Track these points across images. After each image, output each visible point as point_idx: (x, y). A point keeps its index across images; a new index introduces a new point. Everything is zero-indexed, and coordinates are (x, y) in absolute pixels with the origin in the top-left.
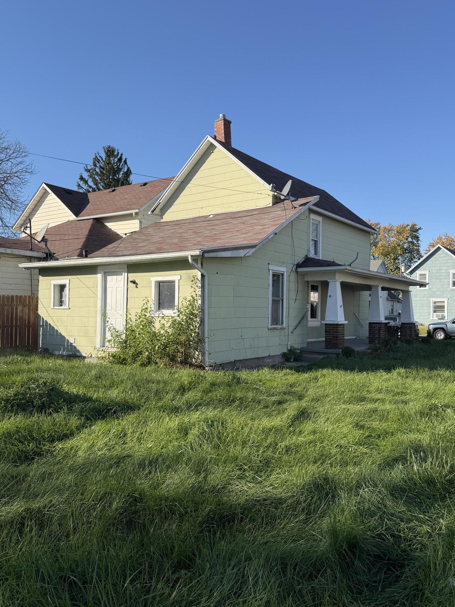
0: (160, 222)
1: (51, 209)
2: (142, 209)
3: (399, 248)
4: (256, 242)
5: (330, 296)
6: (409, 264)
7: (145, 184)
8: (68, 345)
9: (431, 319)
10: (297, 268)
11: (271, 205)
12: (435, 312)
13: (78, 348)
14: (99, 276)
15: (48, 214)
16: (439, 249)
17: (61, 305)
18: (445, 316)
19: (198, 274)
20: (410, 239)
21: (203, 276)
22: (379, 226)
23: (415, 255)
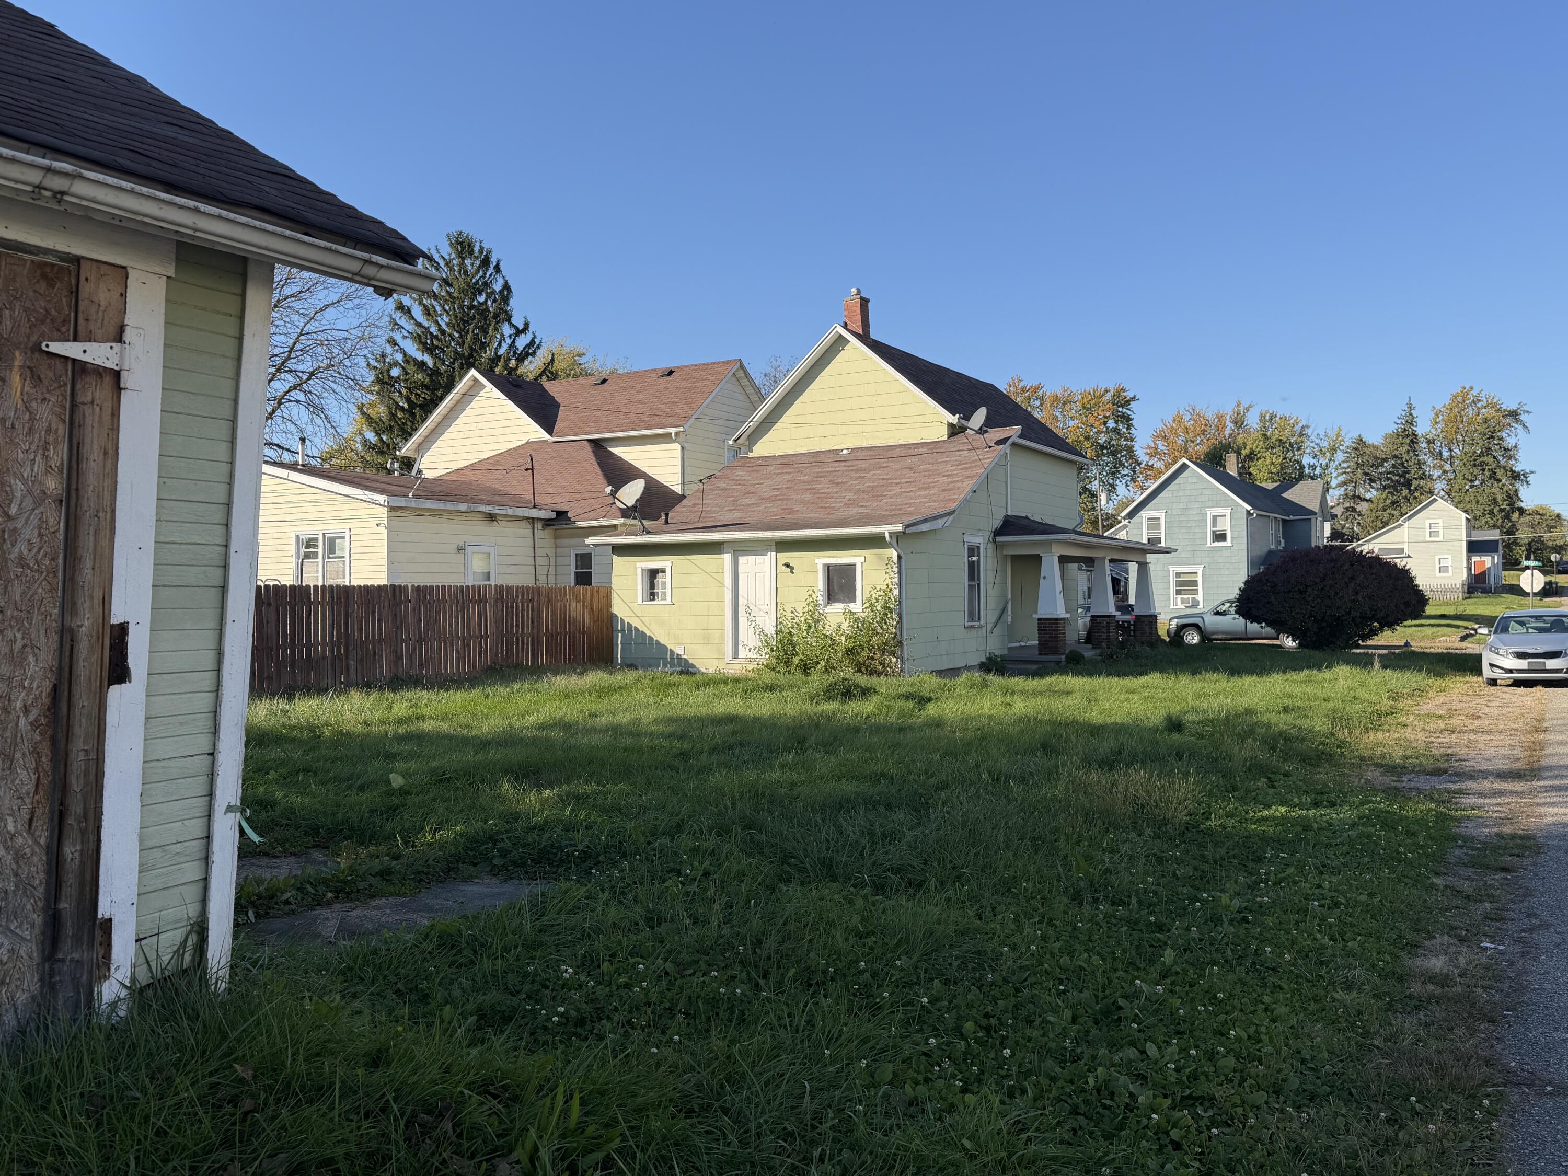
0: (747, 458)
1: (487, 418)
2: (687, 426)
3: (1087, 444)
4: (954, 505)
5: (1044, 578)
6: (1111, 481)
7: (671, 373)
8: (672, 658)
9: (1172, 607)
10: (994, 536)
11: (945, 438)
12: (1178, 592)
13: (691, 661)
14: (727, 557)
15: (480, 426)
16: (1184, 467)
17: (654, 599)
18: (1198, 602)
19: (894, 554)
20: (1111, 424)
21: (899, 557)
22: (1041, 392)
23: (1123, 459)
